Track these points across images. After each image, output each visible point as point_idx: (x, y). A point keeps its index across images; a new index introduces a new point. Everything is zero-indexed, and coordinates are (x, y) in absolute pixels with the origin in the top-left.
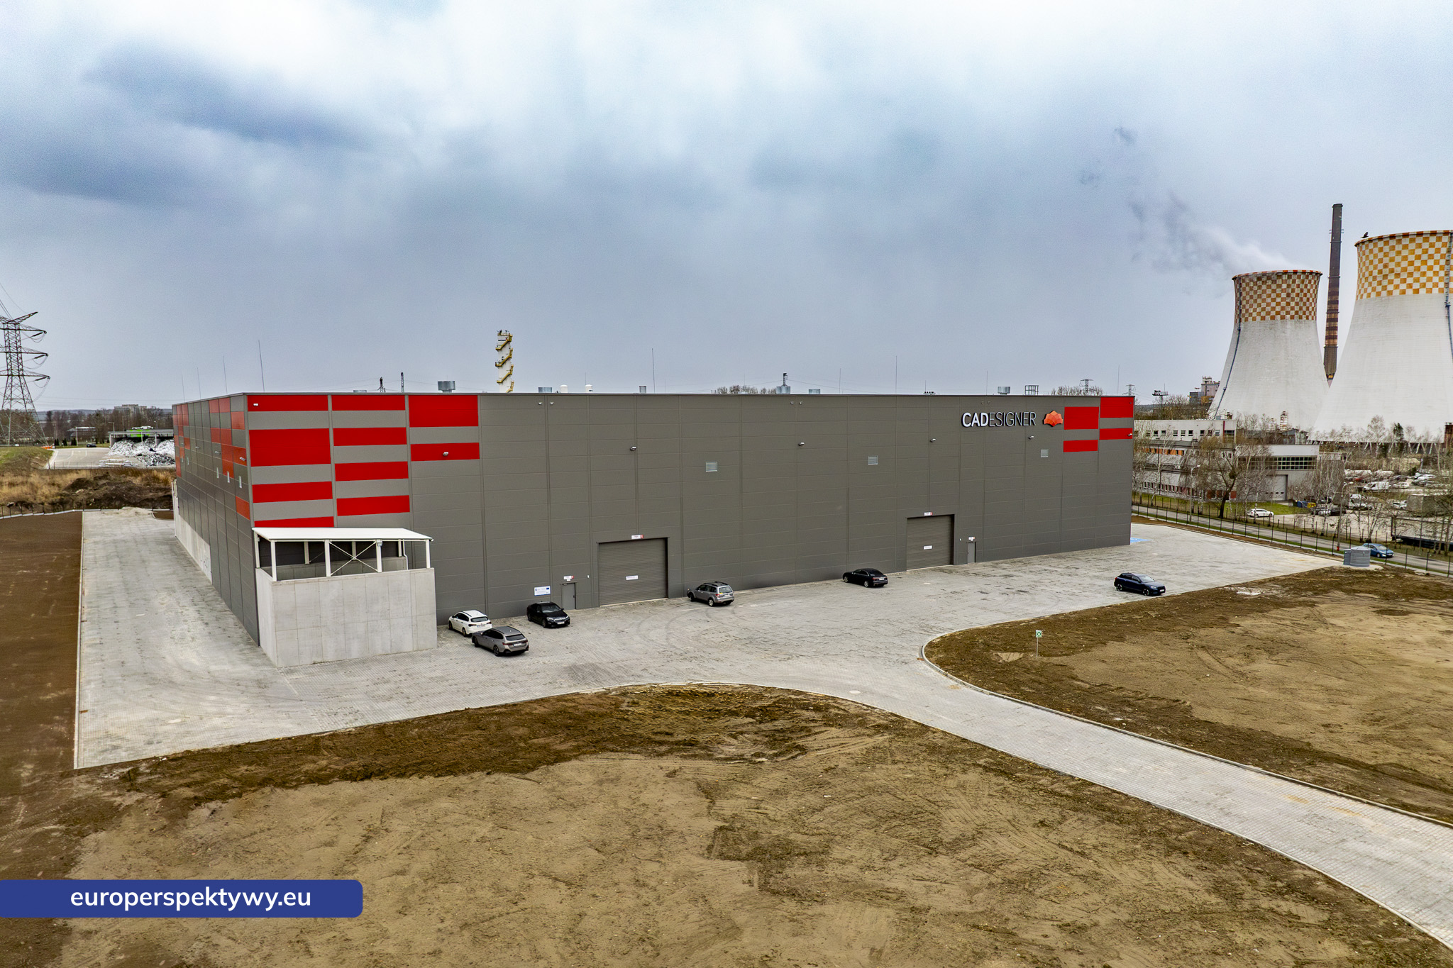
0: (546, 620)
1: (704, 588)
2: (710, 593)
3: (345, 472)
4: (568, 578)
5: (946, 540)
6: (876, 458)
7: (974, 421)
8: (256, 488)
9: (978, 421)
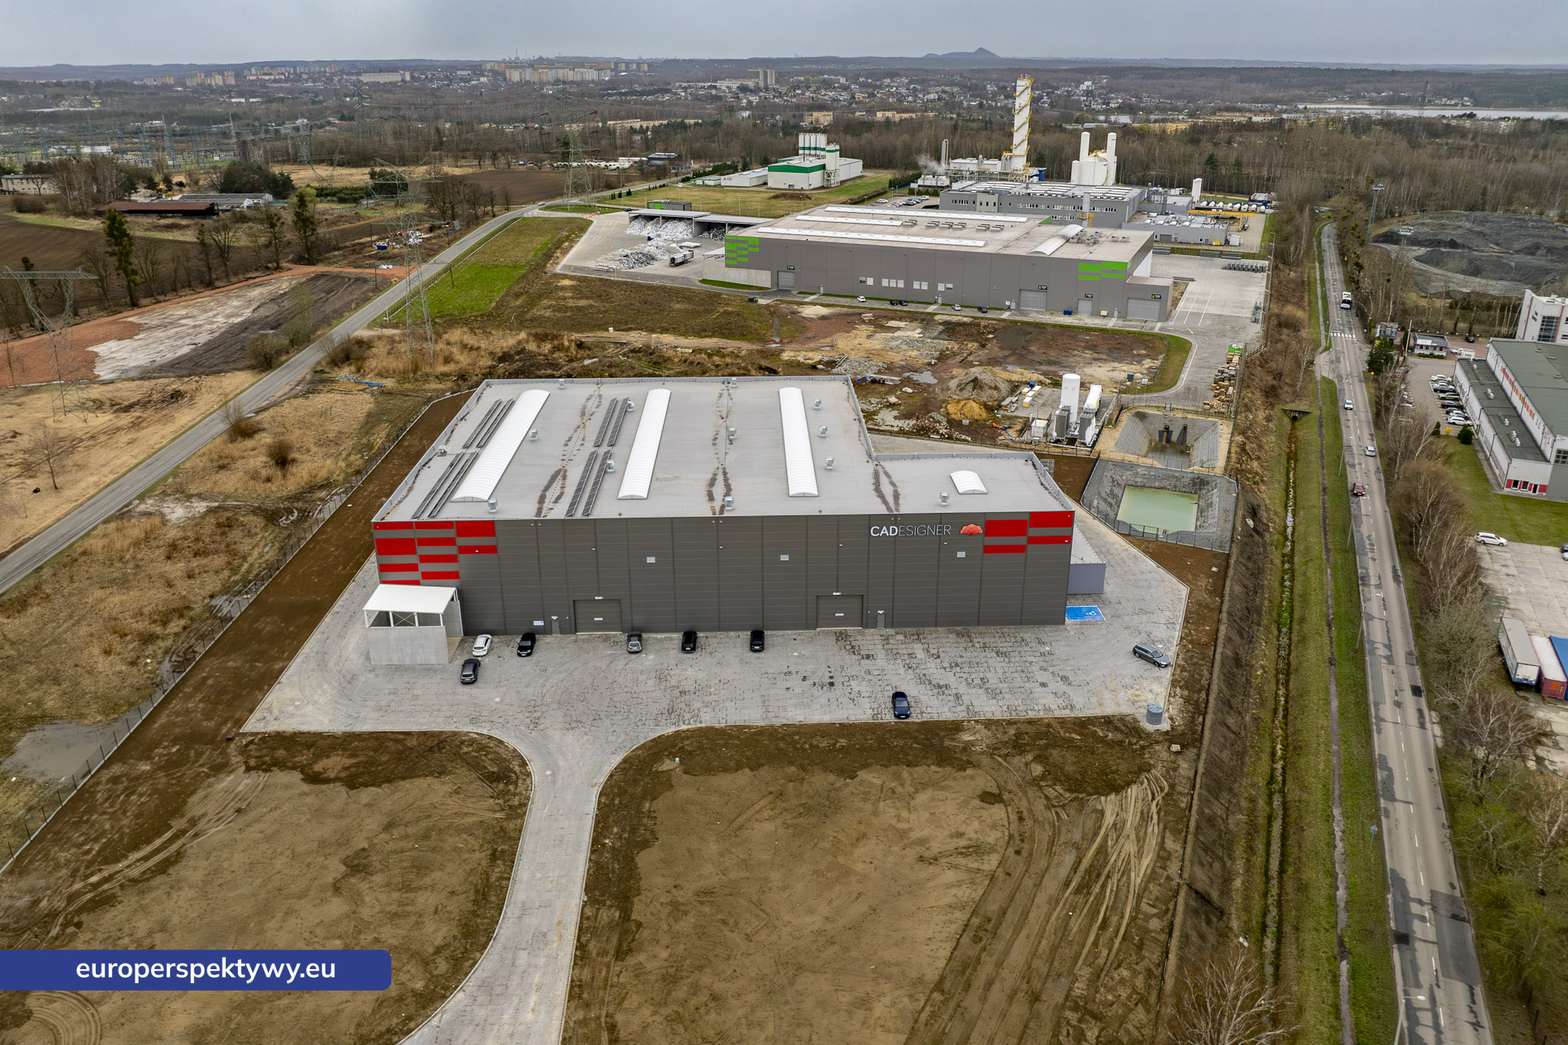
3: (425, 559)
4: (555, 618)
6: (787, 556)
7: (882, 532)
9: (886, 532)
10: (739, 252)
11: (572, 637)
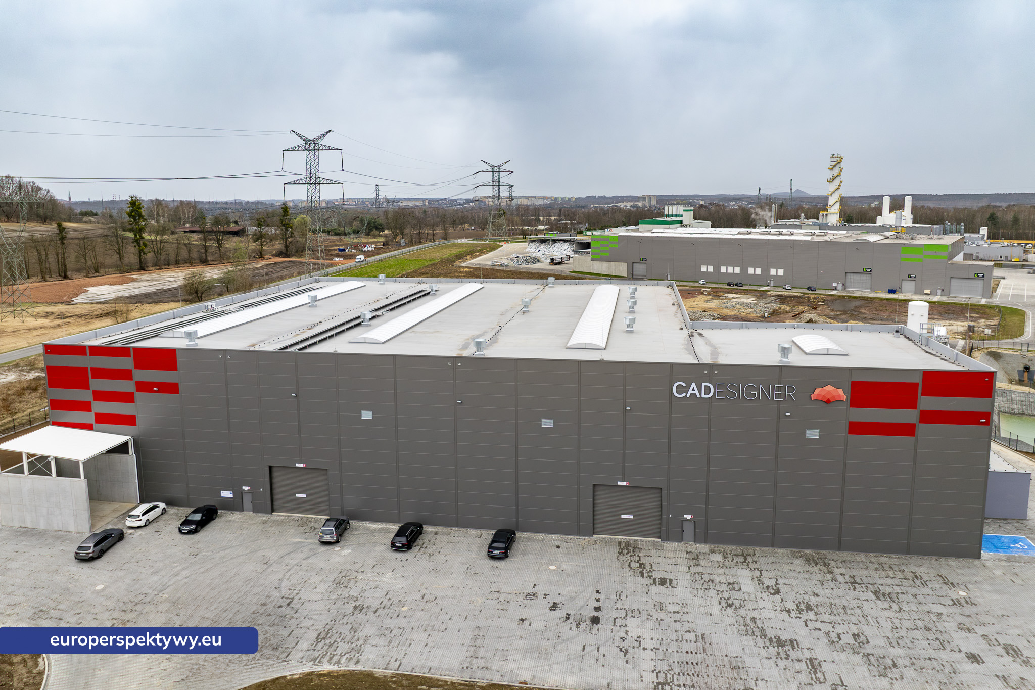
3: (99, 396)
4: (246, 489)
6: (551, 420)
7: (690, 392)
8: (52, 401)
9: (696, 392)
10: (602, 248)
11: (265, 517)
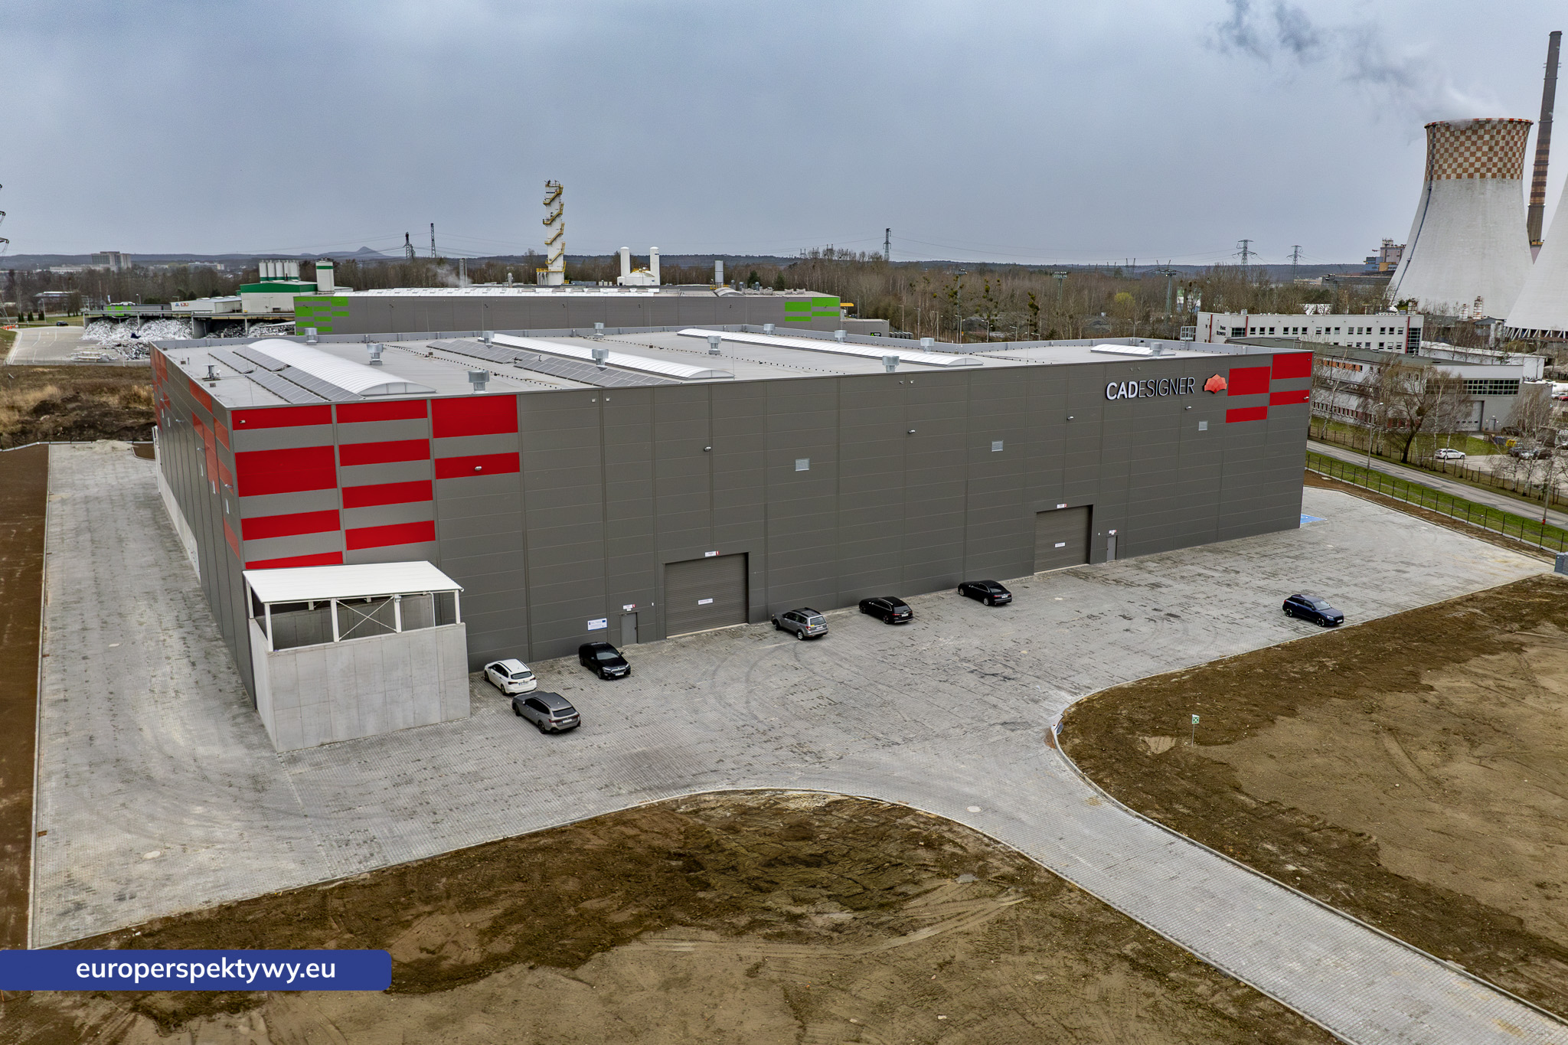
0: (602, 671)
1: (791, 616)
2: (799, 624)
3: (356, 497)
4: (628, 608)
5: (1082, 535)
6: (1001, 443)
7: (1120, 393)
8: (246, 523)
9: (1125, 393)
11: (668, 644)
